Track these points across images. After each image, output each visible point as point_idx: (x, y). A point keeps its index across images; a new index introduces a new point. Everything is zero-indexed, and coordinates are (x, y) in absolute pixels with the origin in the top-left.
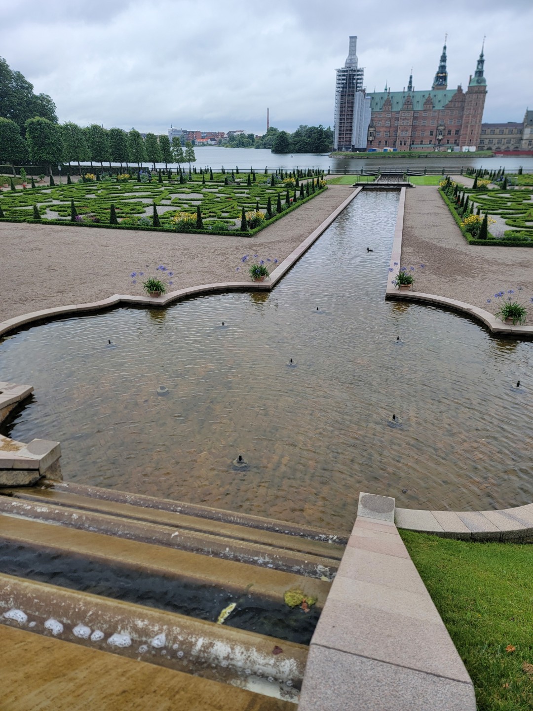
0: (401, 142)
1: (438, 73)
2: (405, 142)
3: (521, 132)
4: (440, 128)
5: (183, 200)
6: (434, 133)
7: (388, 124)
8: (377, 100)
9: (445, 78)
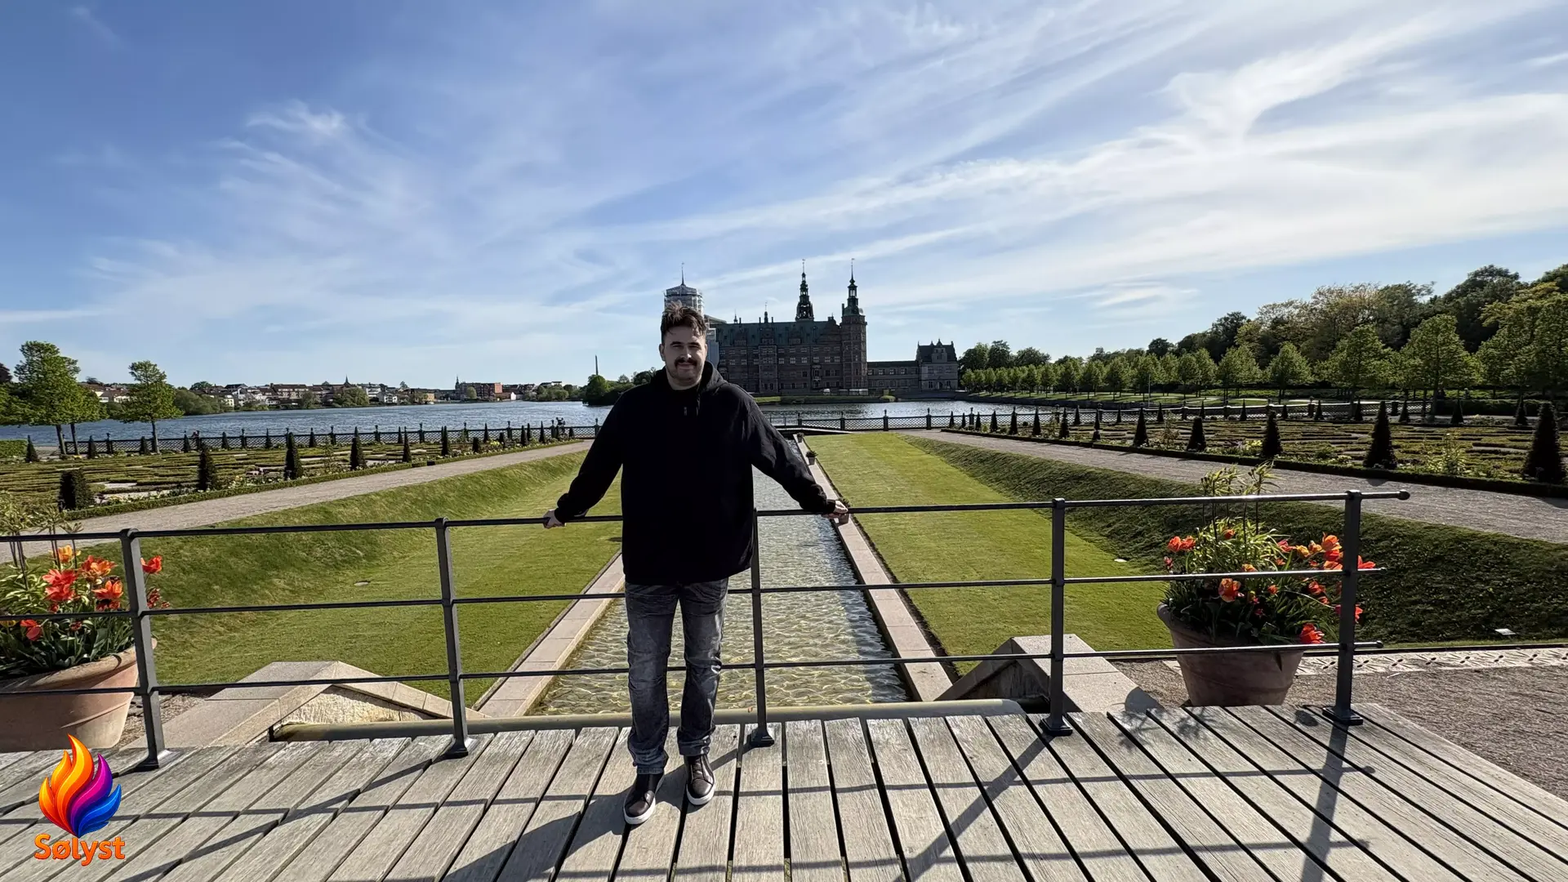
0: (766, 385)
1: (800, 304)
2: (772, 385)
3: (918, 372)
4: (815, 367)
6: (808, 375)
7: (744, 362)
8: (725, 333)
9: (810, 310)
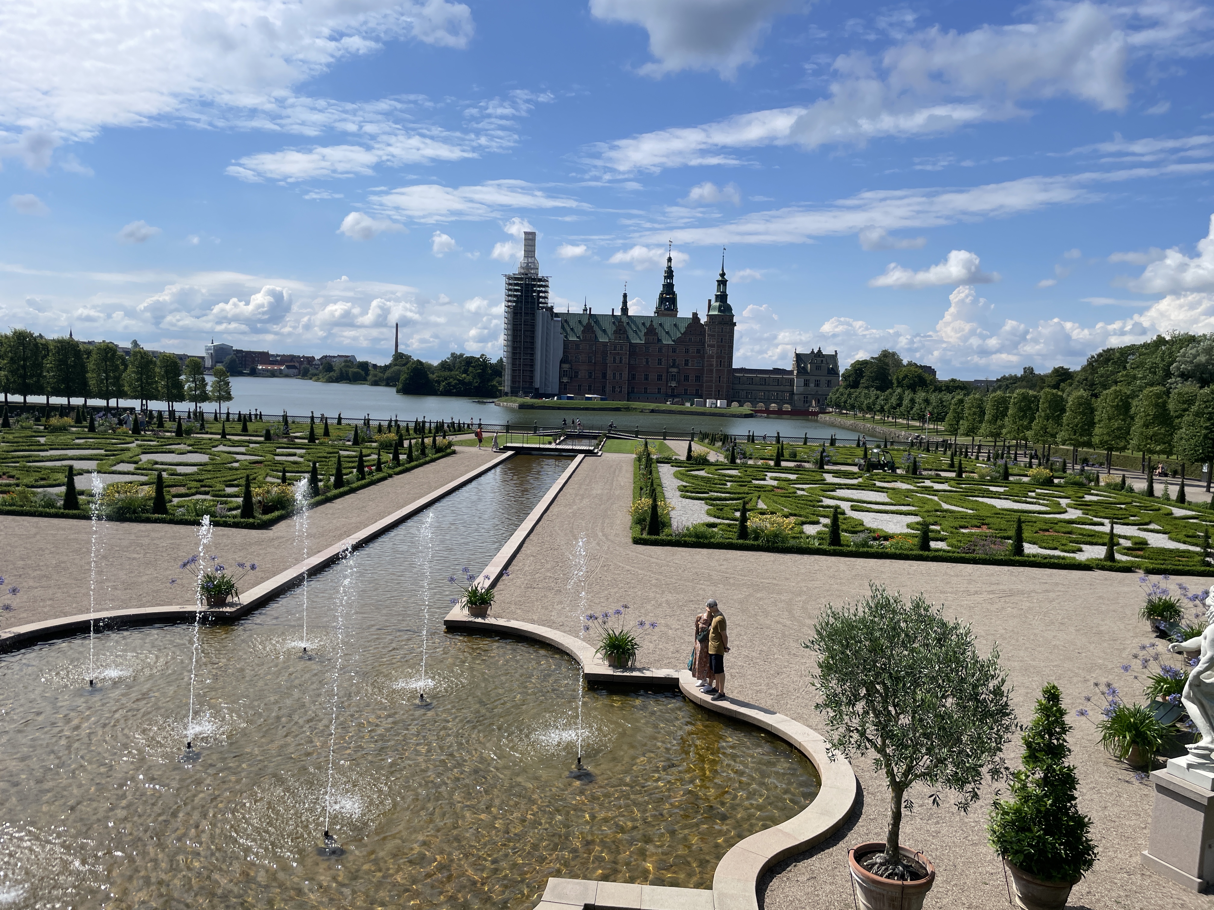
0: (614, 388)
1: (662, 294)
2: (621, 387)
3: (793, 385)
4: (671, 370)
5: (162, 464)
6: (664, 379)
7: (591, 360)
8: (572, 323)
9: (673, 302)
